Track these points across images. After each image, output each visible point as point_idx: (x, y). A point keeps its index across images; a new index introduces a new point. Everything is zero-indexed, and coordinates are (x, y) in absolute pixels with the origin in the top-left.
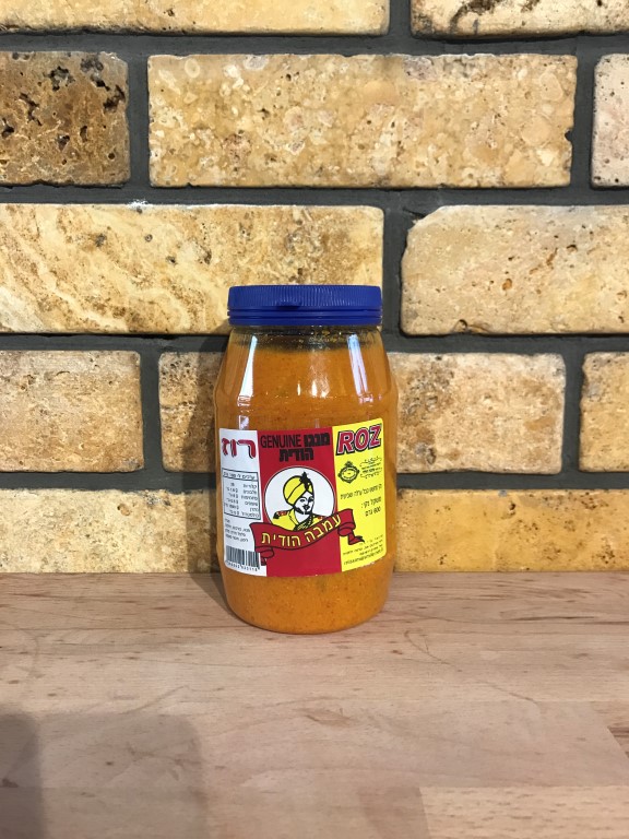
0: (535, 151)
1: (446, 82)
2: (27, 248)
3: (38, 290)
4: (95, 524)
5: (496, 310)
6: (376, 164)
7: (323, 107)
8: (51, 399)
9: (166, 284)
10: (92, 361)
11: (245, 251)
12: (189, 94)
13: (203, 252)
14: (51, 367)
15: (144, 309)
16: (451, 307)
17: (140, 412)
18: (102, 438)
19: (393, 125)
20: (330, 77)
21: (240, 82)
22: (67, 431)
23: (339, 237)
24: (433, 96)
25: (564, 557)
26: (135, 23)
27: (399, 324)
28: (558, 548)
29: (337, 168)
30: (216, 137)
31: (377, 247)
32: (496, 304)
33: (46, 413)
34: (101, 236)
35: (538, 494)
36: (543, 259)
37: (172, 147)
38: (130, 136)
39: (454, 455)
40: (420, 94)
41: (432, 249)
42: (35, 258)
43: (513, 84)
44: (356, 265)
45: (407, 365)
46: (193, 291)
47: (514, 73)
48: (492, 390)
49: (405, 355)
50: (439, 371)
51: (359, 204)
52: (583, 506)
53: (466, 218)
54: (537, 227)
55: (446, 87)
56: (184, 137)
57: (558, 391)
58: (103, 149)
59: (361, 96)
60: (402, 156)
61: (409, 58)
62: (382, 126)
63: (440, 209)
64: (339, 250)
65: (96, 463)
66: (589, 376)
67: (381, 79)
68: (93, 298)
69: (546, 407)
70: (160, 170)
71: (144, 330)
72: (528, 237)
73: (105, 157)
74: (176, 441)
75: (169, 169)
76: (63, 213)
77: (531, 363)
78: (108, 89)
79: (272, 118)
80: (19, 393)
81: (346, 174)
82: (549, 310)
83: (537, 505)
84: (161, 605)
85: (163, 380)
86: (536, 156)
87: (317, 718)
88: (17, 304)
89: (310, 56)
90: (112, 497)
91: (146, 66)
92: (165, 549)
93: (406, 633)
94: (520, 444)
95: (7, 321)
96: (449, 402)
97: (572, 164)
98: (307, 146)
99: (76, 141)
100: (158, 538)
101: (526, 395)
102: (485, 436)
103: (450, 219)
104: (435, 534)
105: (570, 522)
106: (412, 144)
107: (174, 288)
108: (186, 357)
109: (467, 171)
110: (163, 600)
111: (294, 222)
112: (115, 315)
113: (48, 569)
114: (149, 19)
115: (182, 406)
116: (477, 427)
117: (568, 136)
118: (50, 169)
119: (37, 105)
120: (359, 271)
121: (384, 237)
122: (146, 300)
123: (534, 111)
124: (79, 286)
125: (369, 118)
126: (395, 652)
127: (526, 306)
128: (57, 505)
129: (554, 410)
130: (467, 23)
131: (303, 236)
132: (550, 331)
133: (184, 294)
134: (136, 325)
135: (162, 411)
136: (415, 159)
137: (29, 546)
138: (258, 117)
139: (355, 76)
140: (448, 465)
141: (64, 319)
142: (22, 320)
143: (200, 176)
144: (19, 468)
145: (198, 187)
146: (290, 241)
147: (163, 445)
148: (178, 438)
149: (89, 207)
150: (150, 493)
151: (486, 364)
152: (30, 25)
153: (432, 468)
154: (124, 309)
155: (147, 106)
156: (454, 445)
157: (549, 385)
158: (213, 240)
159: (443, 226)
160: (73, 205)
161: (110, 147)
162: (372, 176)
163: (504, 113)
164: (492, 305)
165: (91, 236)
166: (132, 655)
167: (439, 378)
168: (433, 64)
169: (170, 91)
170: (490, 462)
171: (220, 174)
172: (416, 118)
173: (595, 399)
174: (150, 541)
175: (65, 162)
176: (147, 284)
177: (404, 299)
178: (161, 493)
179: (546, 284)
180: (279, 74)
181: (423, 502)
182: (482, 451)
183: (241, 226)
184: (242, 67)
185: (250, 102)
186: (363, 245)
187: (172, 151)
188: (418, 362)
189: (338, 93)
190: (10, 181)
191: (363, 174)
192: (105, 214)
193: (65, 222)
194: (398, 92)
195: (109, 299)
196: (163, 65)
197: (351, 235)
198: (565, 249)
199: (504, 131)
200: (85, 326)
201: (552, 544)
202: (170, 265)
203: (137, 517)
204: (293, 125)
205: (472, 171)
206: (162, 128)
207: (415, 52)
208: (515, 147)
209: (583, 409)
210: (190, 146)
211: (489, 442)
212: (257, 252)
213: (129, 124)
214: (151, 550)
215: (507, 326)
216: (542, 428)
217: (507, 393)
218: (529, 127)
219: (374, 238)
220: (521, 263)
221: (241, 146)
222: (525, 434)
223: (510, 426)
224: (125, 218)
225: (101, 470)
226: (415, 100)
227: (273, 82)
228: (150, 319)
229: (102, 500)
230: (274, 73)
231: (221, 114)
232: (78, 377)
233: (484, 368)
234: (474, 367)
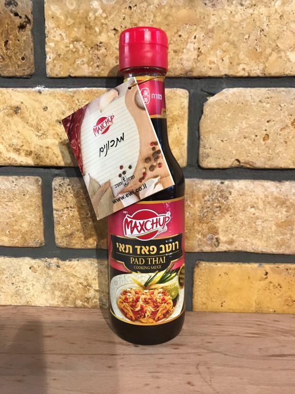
0: (285, 53)
1: (229, 9)
4: (17, 277)
5: (259, 154)
6: (184, 62)
9: (56, 136)
10: (13, 182)
12: (69, 19)
15: (43, 151)
16: (230, 151)
17: (42, 213)
18: (20, 228)
19: (195, 37)
20: (156, 7)
21: (100, 11)
24: (221, 18)
27: (198, 161)
30: (86, 47)
31: (184, 114)
32: (258, 149)
34: (18, 107)
35: (282, 266)
36: (289, 122)
37: (59, 53)
38: (34, 46)
39: (231, 242)
40: (213, 17)
41: (218, 116)
43: (273, 10)
44: (171, 125)
45: (202, 186)
47: (273, 3)
48: (255, 203)
49: (201, 180)
50: (222, 191)
51: (174, 88)
53: (240, 96)
54: (286, 101)
55: (229, 12)
56: (66, 47)
58: (18, 54)
59: (176, 19)
60: (200, 57)
62: (188, 38)
63: (224, 90)
65: (17, 242)
67: (188, 8)
68: (13, 145)
69: (289, 214)
70: (52, 67)
71: (44, 164)
72: (279, 108)
73: (19, 59)
74: (62, 230)
75: (58, 66)
77: (280, 186)
78: (20, 17)
82: (292, 154)
83: (281, 273)
85: (55, 194)
86: (286, 56)
90: (27, 261)
91: (43, 3)
92: (57, 293)
94: (272, 236)
96: (228, 210)
99: (2, 50)
100: (53, 286)
101: (276, 206)
102: (250, 231)
103: (230, 96)
104: (218, 289)
106: (207, 49)
107: (61, 139)
108: (68, 180)
109: (242, 66)
112: (26, 155)
115: (66, 210)
116: (245, 225)
120: (173, 129)
121: (189, 108)
122: (44, 146)
123: (285, 27)
124: (5, 138)
125: (180, 33)
127: (277, 151)
132: (292, 167)
134: (38, 161)
135: (54, 212)
136: (208, 59)
138: (112, 34)
139: (171, 7)
140: (227, 248)
143: (76, 70)
145: (75, 77)
147: (55, 232)
148: (63, 228)
149: (10, 90)
150: (48, 260)
151: (252, 187)
153: (217, 250)
154: (31, 152)
155: (43, 27)
156: (231, 236)
157: (291, 201)
159: (226, 101)
161: (22, 53)
162: (181, 69)
163: (265, 27)
164: (256, 151)
165: (11, 107)
166: (20, 378)
167: (222, 195)
169: (58, 18)
170: (253, 247)
171: (88, 69)
172: (210, 33)
174: (48, 288)
176: (45, 136)
177: (201, 146)
178: (55, 260)
179: (291, 137)
180: (124, 6)
181: (211, 270)
182: (248, 240)
185: (106, 24)
186: (175, 113)
187: (59, 55)
188: (209, 185)
189: (161, 17)
191: (176, 68)
192: (20, 94)
194: (198, 16)
195: (23, 146)
196: (54, 2)
199: (266, 40)
200: (9, 161)
201: (290, 297)
202: (58, 125)
203: (40, 274)
205: (244, 66)
206: (53, 41)
208: (273, 50)
210: (70, 52)
211: (253, 235)
213: (34, 39)
214: (49, 293)
215: (265, 164)
216: (286, 226)
217: (265, 205)
218: (282, 37)
219: (182, 108)
220: (275, 124)
221: (101, 52)
222: (275, 230)
223: (266, 225)
224: (31, 96)
225: (20, 246)
226: (209, 21)
227: (121, 11)
228: (47, 157)
229: (21, 263)
230: (121, 5)
231: (89, 32)
232: (6, 192)
233: (250, 189)
234: (244, 189)
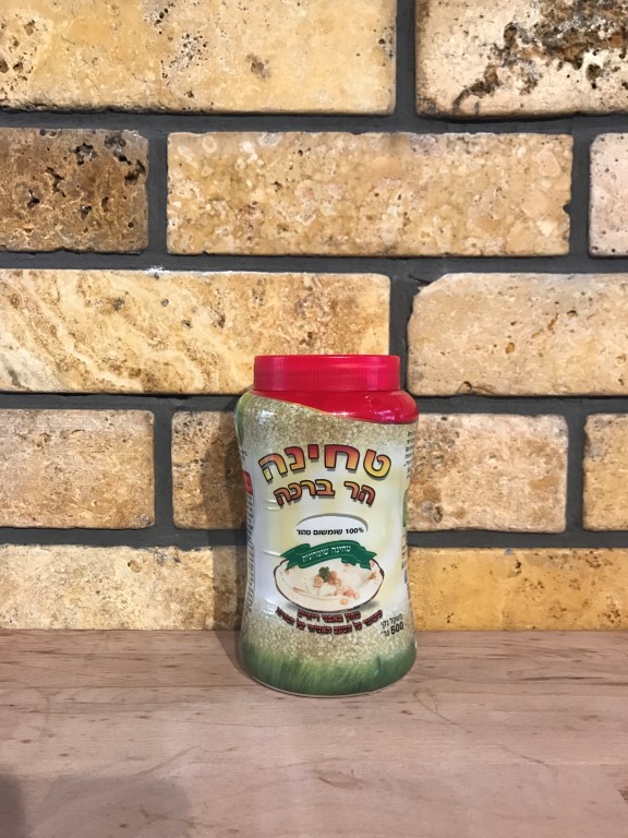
0: (535, 222)
1: (450, 158)
2: (47, 311)
3: (57, 352)
4: (105, 581)
5: (500, 373)
6: (384, 235)
7: (333, 181)
8: (66, 456)
9: (181, 346)
10: (107, 419)
11: (258, 316)
12: (206, 168)
13: (217, 316)
14: (66, 426)
15: (159, 370)
16: (456, 369)
17: (152, 470)
18: (114, 495)
19: (400, 197)
20: (340, 153)
21: (255, 157)
22: (81, 488)
23: (347, 303)
24: (438, 171)
25: (569, 616)
26: (157, 103)
27: (406, 385)
28: (563, 607)
29: (346, 238)
30: (231, 208)
31: (384, 312)
32: (499, 366)
33: (60, 470)
34: (119, 300)
35: (543, 552)
36: (544, 324)
37: (189, 217)
38: (149, 206)
39: (461, 514)
40: (425, 169)
41: (436, 315)
42: (56, 321)
43: (514, 160)
44: (364, 329)
46: (207, 354)
47: (514, 151)
48: (497, 450)
50: (445, 431)
51: (368, 272)
52: (587, 565)
53: (469, 285)
54: (538, 293)
55: (450, 163)
56: (200, 208)
57: (562, 451)
58: (123, 219)
59: (370, 170)
60: (408, 226)
61: (414, 136)
62: (389, 198)
63: (445, 276)
64: (348, 315)
65: (108, 520)
66: (591, 436)
67: (388, 155)
68: (109, 359)
69: (550, 467)
70: (177, 238)
71: (159, 390)
72: (529, 304)
73: (125, 226)
74: (187, 498)
75: (186, 237)
76: (83, 278)
77: (534, 424)
78: (129, 163)
79: (285, 190)
80: (35, 451)
81: (355, 243)
82: (551, 373)
83: (542, 564)
84: (170, 662)
85: (176, 438)
86: (536, 227)
87: (329, 779)
88: (36, 364)
89: (321, 133)
90: (124, 553)
91: (165, 143)
92: (174, 606)
93: (415, 693)
94: (525, 503)
95: (26, 381)
96: (455, 461)
97: (571, 235)
98: (318, 217)
99: (98, 211)
100: (167, 595)
101: (530, 455)
102: (490, 495)
103: (454, 286)
104: (442, 592)
105: (575, 581)
106: (417, 215)
107: (188, 350)
108: (199, 416)
109: (471, 241)
110: (173, 658)
111: (304, 288)
112: (131, 376)
113: (57, 626)
114: (170, 100)
115: (193, 464)
116: (481, 486)
117: (566, 208)
118: (72, 237)
119: (63, 178)
120: (367, 335)
121: (391, 303)
122: (161, 361)
123: (533, 185)
124: (96, 348)
125: (376, 191)
126: (404, 712)
127: (528, 369)
128: (68, 561)
129: (558, 470)
130: (468, 105)
131: (313, 302)
132: (551, 393)
133: (199, 356)
134: (150, 385)
135: (174, 468)
136: (421, 230)
137: (39, 602)
138: (271, 190)
139: (363, 152)
140: (454, 524)
141: (81, 379)
142: (40, 380)
143: (215, 244)
144: (31, 525)
145: (213, 255)
146: (301, 306)
147: (174, 502)
148: (188, 495)
149: (108, 273)
150: (160, 550)
151: (490, 424)
152: (58, 103)
153: (439, 527)
154: (139, 370)
155: (165, 178)
156: (460, 504)
157: (552, 446)
158: (227, 305)
159: (448, 293)
160: (92, 271)
161: (129, 217)
162: (378, 245)
163: (505, 187)
164: (496, 368)
165: (109, 300)
166: (143, 714)
167: (445, 438)
168: (437, 141)
169: (188, 165)
170: (496, 521)
171: (234, 242)
172: (421, 191)
173: (597, 459)
174: (160, 598)
175: (86, 230)
176: (162, 346)
177: (410, 362)
178: (171, 550)
179: (548, 347)
180: (292, 150)
181: (430, 561)
182: (488, 509)
183: (254, 292)
184: (257, 144)
185: (263, 176)
186: (371, 311)
187: (189, 221)
188: (424, 423)
189: (347, 167)
190: (34, 249)
191: (371, 243)
192: (125, 280)
193: (85, 287)
194: (404, 167)
195: (125, 361)
196: (183, 141)
197: (360, 300)
198: (565, 315)
199: (506, 203)
200: (101, 386)
201: (558, 602)
202: (185, 328)
203: (146, 574)
204: (304, 196)
205: (475, 241)
206: (180, 199)
207: (420, 130)
208: (516, 218)
209: (585, 468)
210: (206, 216)
211: (495, 501)
212: (269, 317)
213: (149, 196)
214: (160, 607)
215: (510, 388)
216: (546, 487)
217: (511, 453)
218: (529, 200)
219: (381, 304)
220: (523, 328)
221: (255, 216)
222: (529, 493)
223: (514, 486)
224: (142, 282)
225: (112, 527)
226: (420, 174)
227: (286, 157)
228: (165, 380)
229: (113, 556)
230: (287, 149)
231: (236, 187)
232: (93, 436)
233: (488, 428)
234: (479, 427)
